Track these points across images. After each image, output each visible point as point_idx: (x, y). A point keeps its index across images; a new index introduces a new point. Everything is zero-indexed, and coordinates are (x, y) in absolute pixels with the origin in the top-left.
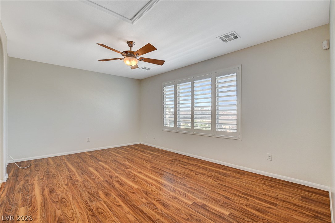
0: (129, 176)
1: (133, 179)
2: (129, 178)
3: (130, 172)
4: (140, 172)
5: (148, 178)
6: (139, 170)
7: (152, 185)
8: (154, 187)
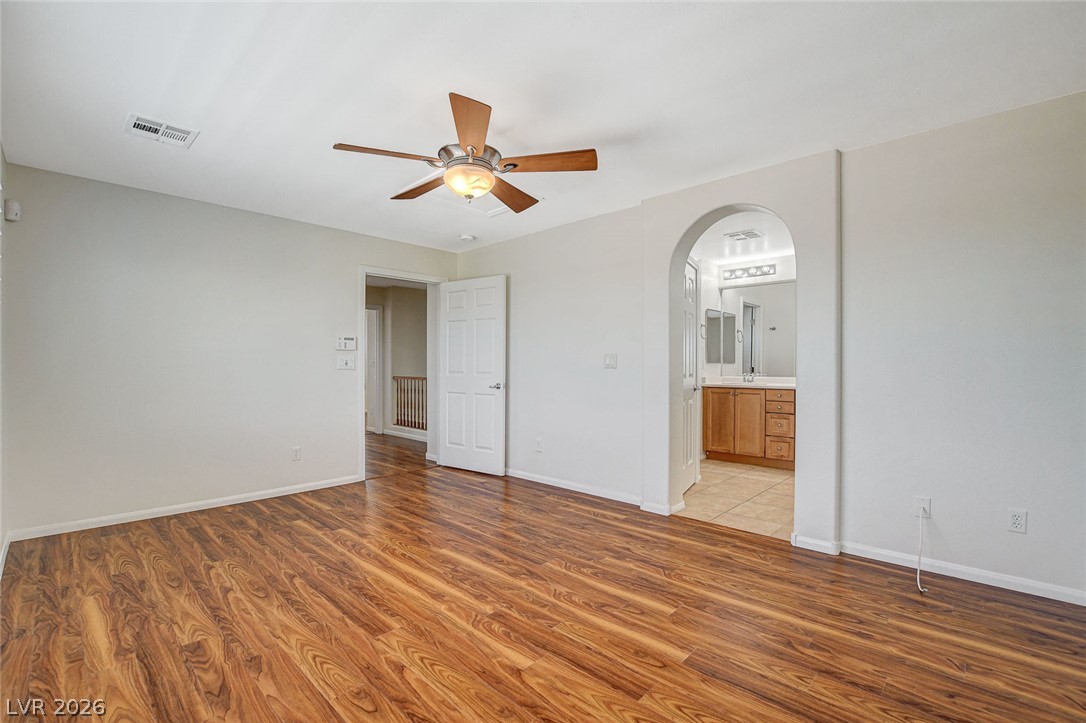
0: (475, 579)
1: (457, 571)
2: (473, 574)
3: (477, 597)
4: (438, 596)
5: (408, 574)
6: (443, 608)
7: (404, 555)
8: (399, 551)
